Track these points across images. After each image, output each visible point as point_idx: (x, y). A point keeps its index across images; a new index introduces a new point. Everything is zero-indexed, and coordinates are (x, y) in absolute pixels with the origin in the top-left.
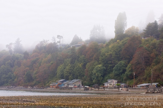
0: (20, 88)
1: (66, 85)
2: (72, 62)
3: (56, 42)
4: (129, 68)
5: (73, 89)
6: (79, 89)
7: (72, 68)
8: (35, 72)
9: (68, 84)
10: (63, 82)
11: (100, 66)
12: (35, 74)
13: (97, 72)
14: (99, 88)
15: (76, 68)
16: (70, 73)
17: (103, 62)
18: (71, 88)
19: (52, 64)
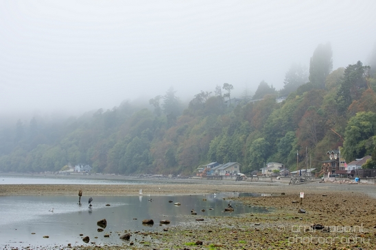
0: (157, 177)
1: (216, 171)
2: (230, 133)
3: (223, 95)
4: (296, 143)
5: (224, 178)
6: (230, 178)
7: (228, 144)
8: (179, 149)
9: (219, 170)
10: (212, 166)
11: (260, 139)
12: (179, 152)
13: (255, 150)
14: (252, 177)
15: (234, 142)
16: (226, 152)
17: (268, 133)
18: (221, 177)
19: (205, 135)
